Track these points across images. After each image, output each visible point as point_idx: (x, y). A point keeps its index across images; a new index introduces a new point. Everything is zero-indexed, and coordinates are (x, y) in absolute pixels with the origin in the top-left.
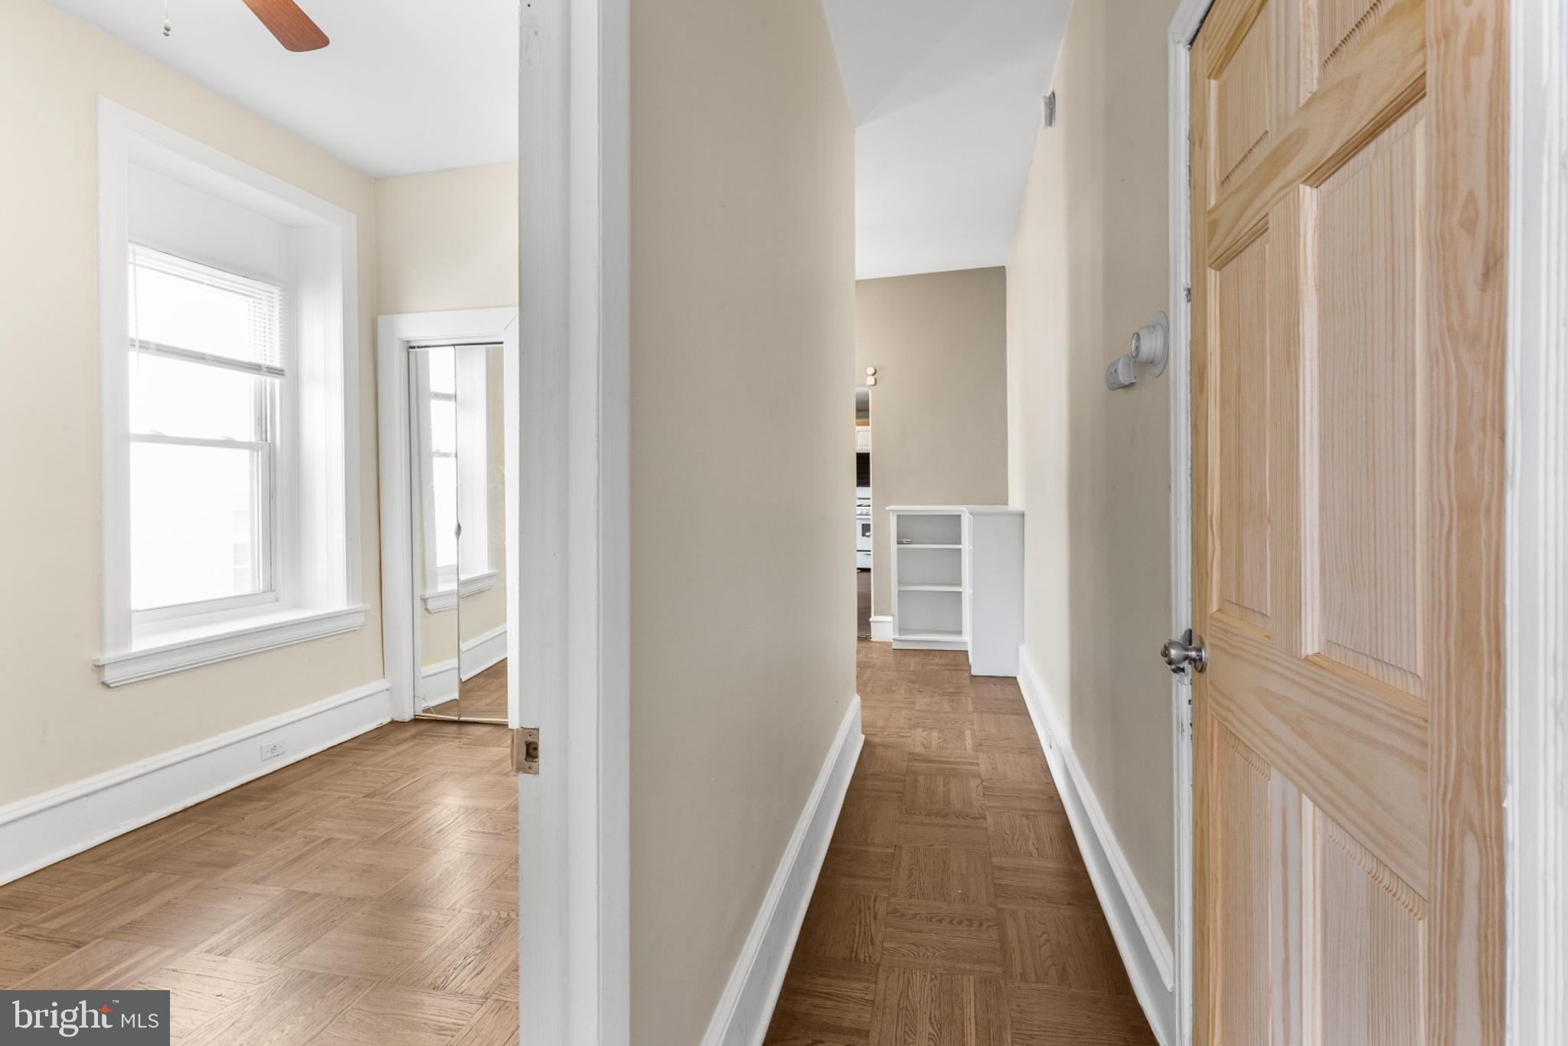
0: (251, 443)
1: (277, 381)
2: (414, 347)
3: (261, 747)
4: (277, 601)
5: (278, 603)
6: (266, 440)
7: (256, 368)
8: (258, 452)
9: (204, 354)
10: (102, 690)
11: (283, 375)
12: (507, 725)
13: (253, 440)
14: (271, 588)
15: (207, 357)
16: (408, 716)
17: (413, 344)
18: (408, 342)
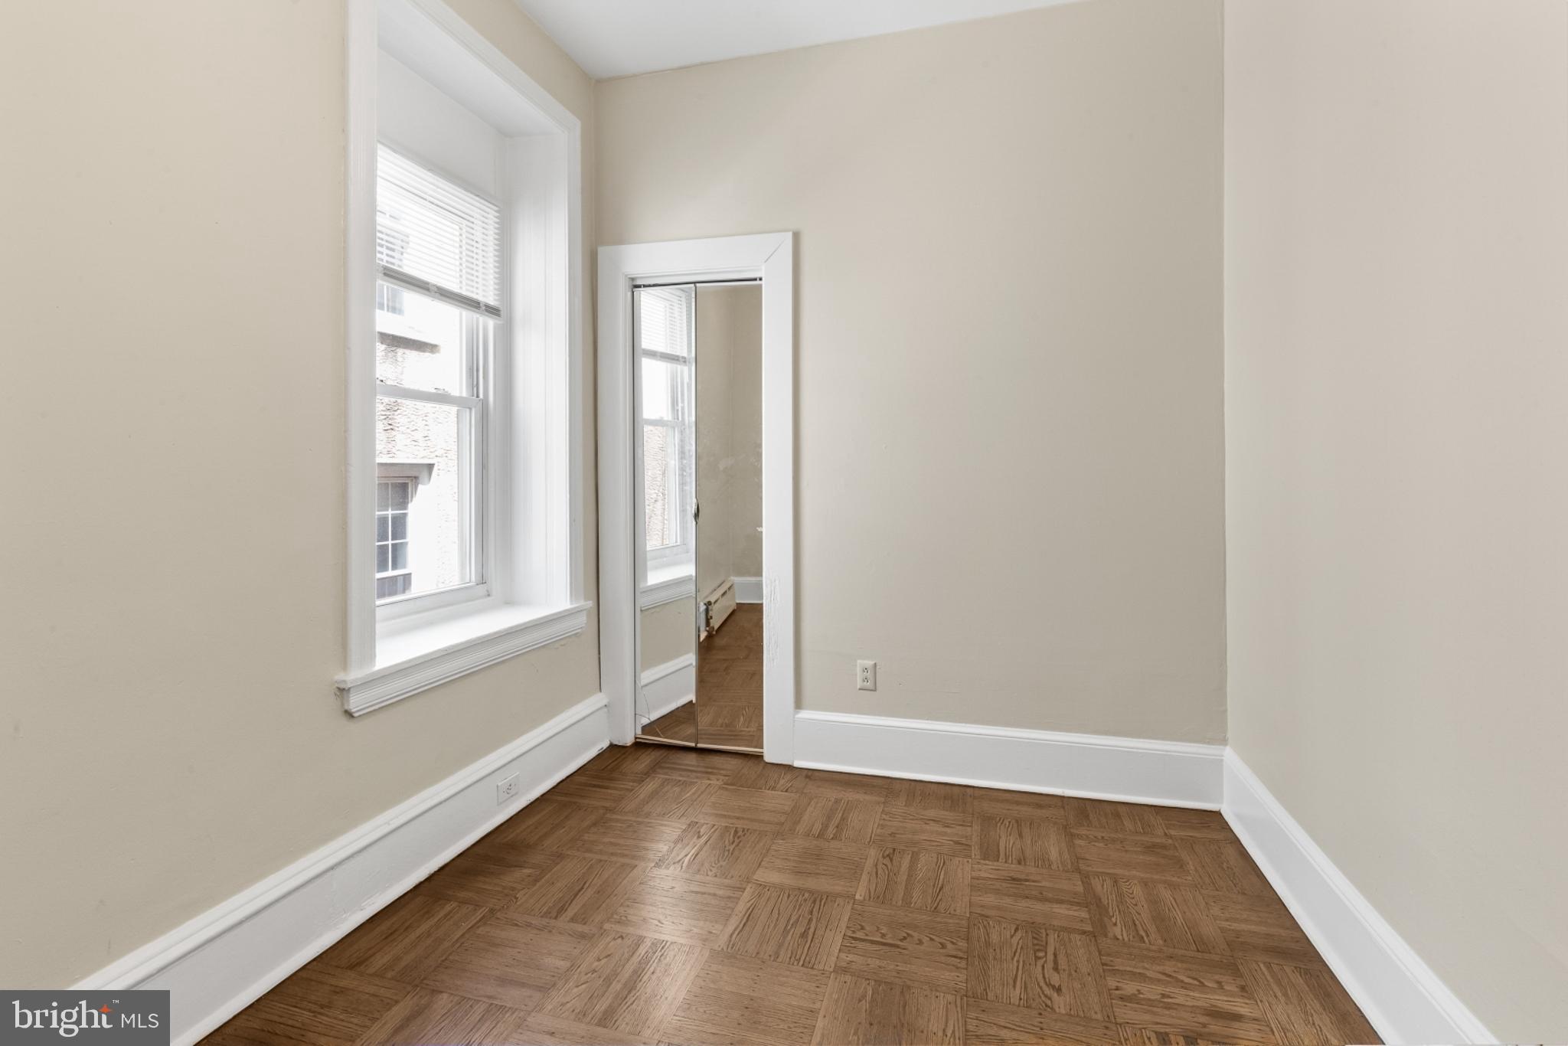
0: (461, 398)
1: (491, 323)
2: (639, 286)
3: (497, 786)
4: (489, 595)
5: (489, 598)
6: (478, 397)
7: (472, 304)
8: (470, 409)
9: (428, 283)
10: (344, 721)
11: (499, 315)
12: (762, 756)
13: (464, 394)
14: (482, 581)
15: (430, 286)
16: (628, 740)
17: (638, 282)
18: (633, 279)
